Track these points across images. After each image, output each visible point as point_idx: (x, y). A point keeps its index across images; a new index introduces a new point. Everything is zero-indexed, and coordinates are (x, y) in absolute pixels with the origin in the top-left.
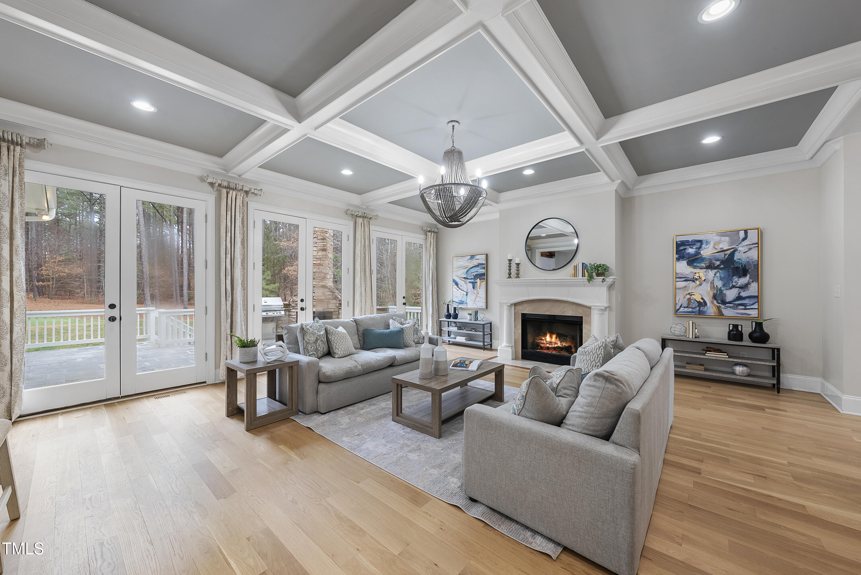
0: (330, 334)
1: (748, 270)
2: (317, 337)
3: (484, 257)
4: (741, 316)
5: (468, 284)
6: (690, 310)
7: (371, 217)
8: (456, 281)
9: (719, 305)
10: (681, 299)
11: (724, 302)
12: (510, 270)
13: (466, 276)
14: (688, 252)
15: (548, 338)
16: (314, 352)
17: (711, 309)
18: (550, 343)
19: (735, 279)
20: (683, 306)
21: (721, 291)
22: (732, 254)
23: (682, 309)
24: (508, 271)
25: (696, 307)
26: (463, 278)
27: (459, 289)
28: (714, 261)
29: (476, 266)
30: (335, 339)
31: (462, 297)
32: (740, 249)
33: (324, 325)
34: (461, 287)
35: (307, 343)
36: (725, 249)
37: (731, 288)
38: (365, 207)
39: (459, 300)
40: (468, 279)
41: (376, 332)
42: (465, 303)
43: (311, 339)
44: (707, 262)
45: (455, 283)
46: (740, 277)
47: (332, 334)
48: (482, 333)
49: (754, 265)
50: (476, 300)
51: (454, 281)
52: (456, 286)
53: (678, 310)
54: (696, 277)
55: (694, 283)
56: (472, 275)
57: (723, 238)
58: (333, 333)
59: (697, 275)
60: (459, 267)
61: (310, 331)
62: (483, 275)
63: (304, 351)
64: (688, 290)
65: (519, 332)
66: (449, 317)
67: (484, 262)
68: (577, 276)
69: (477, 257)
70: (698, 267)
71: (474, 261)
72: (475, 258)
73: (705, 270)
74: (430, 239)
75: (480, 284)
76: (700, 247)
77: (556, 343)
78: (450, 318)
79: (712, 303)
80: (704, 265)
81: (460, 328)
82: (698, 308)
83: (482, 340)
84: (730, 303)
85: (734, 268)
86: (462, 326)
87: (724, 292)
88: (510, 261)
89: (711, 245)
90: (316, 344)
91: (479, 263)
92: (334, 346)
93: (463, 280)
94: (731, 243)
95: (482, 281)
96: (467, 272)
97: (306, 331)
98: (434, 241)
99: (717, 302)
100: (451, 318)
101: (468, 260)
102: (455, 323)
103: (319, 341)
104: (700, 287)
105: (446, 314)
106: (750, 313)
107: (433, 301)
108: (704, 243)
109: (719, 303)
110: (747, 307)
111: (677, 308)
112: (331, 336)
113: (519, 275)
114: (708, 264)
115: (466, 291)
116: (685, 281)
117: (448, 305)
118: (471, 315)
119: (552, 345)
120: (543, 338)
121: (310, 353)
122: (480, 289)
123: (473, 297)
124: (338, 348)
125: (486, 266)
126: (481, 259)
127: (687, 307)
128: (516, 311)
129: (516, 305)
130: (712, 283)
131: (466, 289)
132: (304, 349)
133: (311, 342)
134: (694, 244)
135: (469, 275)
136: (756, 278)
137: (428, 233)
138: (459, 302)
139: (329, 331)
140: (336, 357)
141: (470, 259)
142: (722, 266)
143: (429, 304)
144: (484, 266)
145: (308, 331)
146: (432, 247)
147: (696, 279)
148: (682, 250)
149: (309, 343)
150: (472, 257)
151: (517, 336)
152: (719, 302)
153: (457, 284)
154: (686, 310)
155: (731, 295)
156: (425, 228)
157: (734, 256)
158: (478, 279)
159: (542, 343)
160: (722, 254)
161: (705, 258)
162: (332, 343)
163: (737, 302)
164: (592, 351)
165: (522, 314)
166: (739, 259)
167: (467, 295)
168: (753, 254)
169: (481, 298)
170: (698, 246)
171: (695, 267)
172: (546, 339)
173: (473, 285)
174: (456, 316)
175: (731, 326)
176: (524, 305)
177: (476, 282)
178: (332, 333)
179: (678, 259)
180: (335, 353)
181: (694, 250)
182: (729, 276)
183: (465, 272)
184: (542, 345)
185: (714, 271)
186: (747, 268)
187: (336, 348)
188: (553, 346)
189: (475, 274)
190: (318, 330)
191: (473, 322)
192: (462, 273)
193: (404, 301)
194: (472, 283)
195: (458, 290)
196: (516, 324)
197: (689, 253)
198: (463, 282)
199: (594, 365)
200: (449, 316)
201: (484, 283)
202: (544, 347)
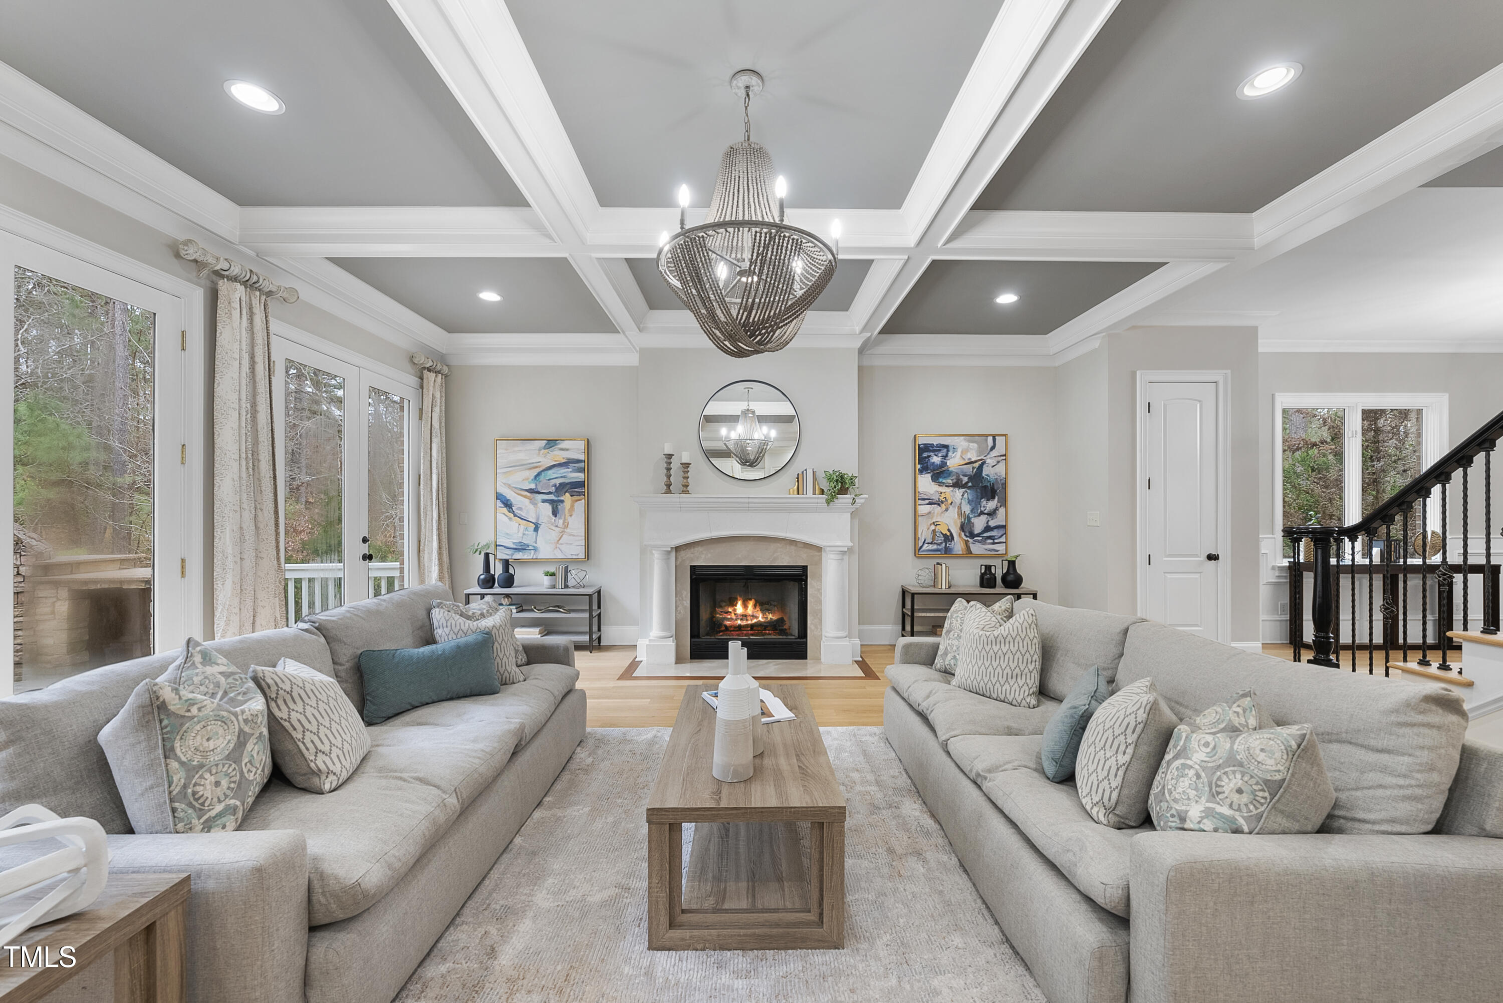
0: (280, 702)
1: (996, 491)
2: (241, 731)
3: (581, 445)
4: (989, 553)
5: (541, 505)
6: (935, 547)
7: (274, 290)
8: (505, 497)
9: (966, 539)
10: (925, 533)
11: (972, 535)
12: (669, 476)
13: (533, 486)
14: (932, 461)
15: (739, 609)
16: (232, 802)
17: (958, 545)
18: (744, 617)
19: (984, 502)
20: (926, 542)
21: (969, 519)
22: (981, 468)
23: (925, 547)
24: (665, 479)
25: (941, 543)
26: (527, 490)
27: (515, 515)
28: (961, 477)
29: (560, 465)
30: (309, 715)
31: (524, 534)
32: (988, 461)
33: (244, 667)
34: (519, 512)
35: (191, 770)
36: (973, 460)
37: (979, 515)
38: (253, 254)
39: (514, 543)
40: (539, 493)
41: (411, 657)
42: (531, 548)
43: (211, 745)
44: (953, 478)
45: (503, 503)
46: (988, 500)
47: (288, 698)
48: (587, 615)
49: (1002, 484)
50: (560, 542)
51: (499, 497)
52: (505, 510)
53: (921, 547)
54: (941, 498)
55: (939, 508)
56: (551, 484)
57: (971, 444)
58: (295, 694)
59: (943, 495)
60: (518, 464)
61: (205, 712)
62: (581, 484)
63: (174, 810)
64: (932, 518)
65: (685, 604)
66: (491, 584)
67: (582, 457)
68: (805, 493)
69: (565, 444)
70: (943, 483)
71: (555, 453)
72: (560, 446)
73: (952, 489)
74: (431, 388)
75: (572, 506)
76: (947, 456)
77: (754, 616)
78: (492, 587)
79: (960, 535)
80: (951, 482)
81: (521, 609)
82: (944, 545)
83: (587, 629)
84: (978, 535)
85: (983, 487)
86: (524, 602)
87: (972, 520)
88: (669, 456)
89: (959, 453)
90: (238, 761)
91: (568, 459)
92: (310, 745)
93: (525, 497)
94: (980, 452)
95: (578, 498)
96: (536, 477)
97: (182, 713)
98: (441, 396)
99: (965, 535)
100: (496, 585)
101: (540, 450)
102: (507, 596)
103: (249, 747)
104: (947, 514)
105: (482, 577)
106: (998, 549)
107: (440, 548)
108: (951, 449)
109: (967, 536)
110: (996, 541)
111: (920, 545)
112: (283, 707)
113: (689, 488)
114: (955, 481)
115: (534, 521)
116: (929, 504)
117: (487, 555)
118: (553, 574)
119: (747, 620)
120: (730, 610)
121: (213, 813)
122: (571, 516)
123: (554, 535)
124: (326, 748)
125: (585, 465)
126: (575, 449)
127: (931, 543)
128: (678, 563)
129: (677, 549)
130: (960, 508)
131: (534, 516)
132: (172, 801)
133: (213, 758)
134: (940, 450)
135: (541, 483)
136: (1004, 502)
137: (426, 371)
138: (515, 547)
139: (274, 688)
140: (327, 787)
141: (545, 448)
142: (970, 484)
143: (430, 554)
144: (582, 465)
145: (194, 710)
146: (437, 409)
147: (942, 502)
148: (926, 457)
149: (201, 766)
150: (551, 443)
151: (680, 613)
152: (967, 534)
153: (508, 505)
154: (931, 547)
155: (979, 524)
156: (421, 359)
157: (982, 471)
158: (567, 494)
159: (729, 620)
160: (970, 466)
161: (951, 472)
162: (294, 734)
163: (985, 535)
164: (1018, 634)
165: (691, 566)
166: (987, 475)
167: (536, 529)
168: (1000, 469)
169: (574, 536)
170: (944, 454)
171: (941, 484)
172: (735, 610)
173: (553, 508)
174: (509, 581)
175: (983, 567)
176: (696, 549)
177: (562, 501)
178: (290, 693)
179: (921, 471)
180: (318, 773)
181: (940, 459)
182: (977, 498)
183: (533, 477)
184: (728, 623)
185: (963, 490)
186: (996, 488)
187: (318, 751)
188: (749, 622)
189: (558, 482)
190: (226, 693)
191: (559, 590)
192: (524, 478)
193: (365, 549)
194: (551, 502)
195: (510, 519)
196: (678, 589)
197: (934, 463)
198: (527, 501)
199: (1030, 660)
200: (488, 581)
201: (581, 505)
202: (731, 627)
